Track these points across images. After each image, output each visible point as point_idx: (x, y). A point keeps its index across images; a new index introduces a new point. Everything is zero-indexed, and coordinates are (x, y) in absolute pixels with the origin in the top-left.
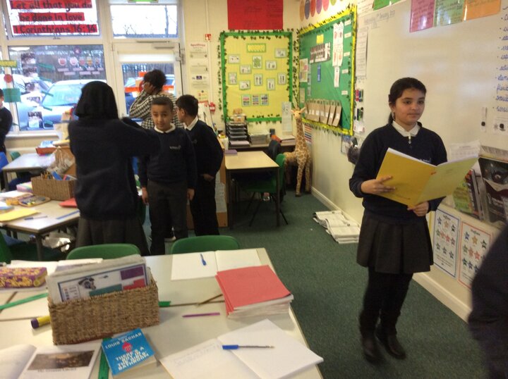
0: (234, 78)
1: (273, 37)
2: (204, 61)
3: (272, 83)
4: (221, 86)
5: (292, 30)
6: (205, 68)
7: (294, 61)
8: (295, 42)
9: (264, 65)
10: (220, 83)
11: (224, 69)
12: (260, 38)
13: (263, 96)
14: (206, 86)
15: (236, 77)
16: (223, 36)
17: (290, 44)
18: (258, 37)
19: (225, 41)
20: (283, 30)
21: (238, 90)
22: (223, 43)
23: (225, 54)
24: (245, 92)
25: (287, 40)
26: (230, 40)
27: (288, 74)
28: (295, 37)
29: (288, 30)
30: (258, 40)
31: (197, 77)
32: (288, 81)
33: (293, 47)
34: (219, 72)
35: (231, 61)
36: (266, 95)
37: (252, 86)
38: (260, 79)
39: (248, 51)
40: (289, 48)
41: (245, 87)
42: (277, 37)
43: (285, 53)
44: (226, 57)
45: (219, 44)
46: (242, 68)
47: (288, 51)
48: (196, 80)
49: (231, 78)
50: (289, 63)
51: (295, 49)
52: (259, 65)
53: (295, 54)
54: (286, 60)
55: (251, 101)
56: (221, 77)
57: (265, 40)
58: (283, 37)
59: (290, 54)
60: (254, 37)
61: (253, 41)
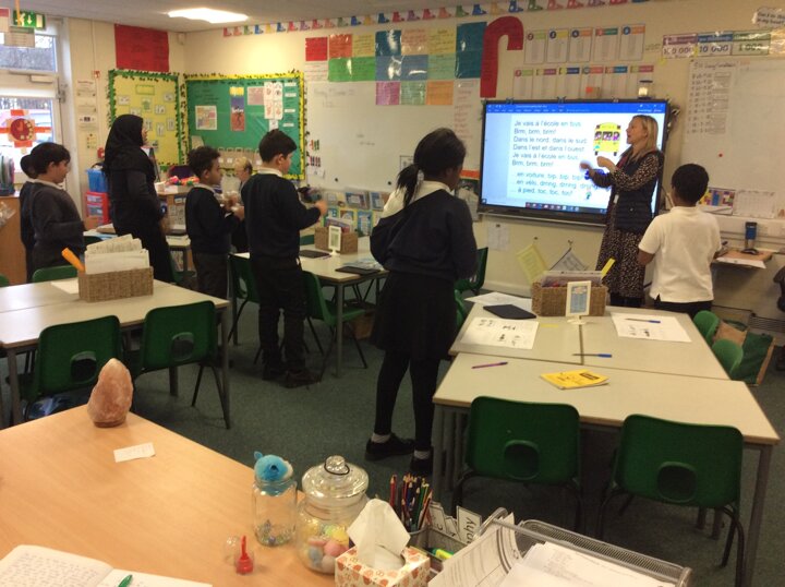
1: (161, 80)
2: (92, 101)
3: (162, 128)
5: (179, 73)
6: (94, 109)
7: (182, 106)
8: (181, 87)
9: (153, 108)
11: (113, 111)
12: (149, 79)
13: (153, 142)
14: (95, 128)
16: (112, 74)
17: (177, 88)
18: (146, 78)
19: (114, 81)
20: (169, 73)
22: (112, 82)
23: (115, 95)
25: (174, 84)
26: (119, 79)
27: (177, 120)
28: (181, 81)
29: (174, 73)
30: (147, 82)
31: (85, 118)
32: (176, 127)
33: (180, 92)
34: (108, 114)
35: (121, 102)
36: (157, 141)
38: (150, 123)
39: (137, 93)
40: (177, 92)
42: (164, 79)
43: (173, 97)
44: (115, 98)
45: (108, 82)
47: (175, 95)
48: (83, 122)
50: (177, 108)
51: (182, 93)
52: (149, 108)
53: (182, 99)
54: (173, 105)
57: (153, 82)
58: (170, 80)
59: (177, 98)
60: (143, 78)
61: (142, 82)
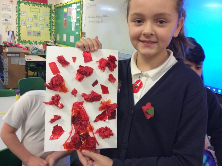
0: (24, 22)
1: (43, 7)
2: (9, 13)
3: (42, 27)
4: (17, 25)
5: (52, 5)
6: (9, 16)
7: (53, 18)
8: (53, 10)
9: (39, 18)
10: (17, 24)
11: (19, 18)
12: (37, 6)
13: (38, 32)
14: (10, 24)
15: (25, 22)
16: (19, 2)
17: (50, 10)
18: (36, 5)
19: (20, 5)
20: (48, 4)
21: (26, 28)
22: (19, 6)
23: (20, 11)
24: (29, 29)
25: (49, 9)
26: (22, 5)
27: (50, 24)
28: (53, 8)
29: (50, 4)
30: (36, 7)
31: (5, 20)
32: (49, 27)
33: (52, 12)
34: (16, 19)
35: (23, 14)
36: (39, 32)
37: (33, 27)
38: (37, 24)
39: (31, 11)
40: (50, 12)
41: (29, 27)
42: (45, 6)
43: (48, 14)
44: (20, 12)
45: (17, 6)
46: (28, 18)
47: (50, 13)
48: (4, 21)
49: (23, 22)
50: (50, 19)
51: (53, 13)
52: (36, 18)
53: (53, 15)
54: (49, 17)
55: (32, 34)
56: (17, 21)
57: (39, 7)
58: (47, 7)
59: (50, 15)
60: (34, 5)
61: (34, 7)
